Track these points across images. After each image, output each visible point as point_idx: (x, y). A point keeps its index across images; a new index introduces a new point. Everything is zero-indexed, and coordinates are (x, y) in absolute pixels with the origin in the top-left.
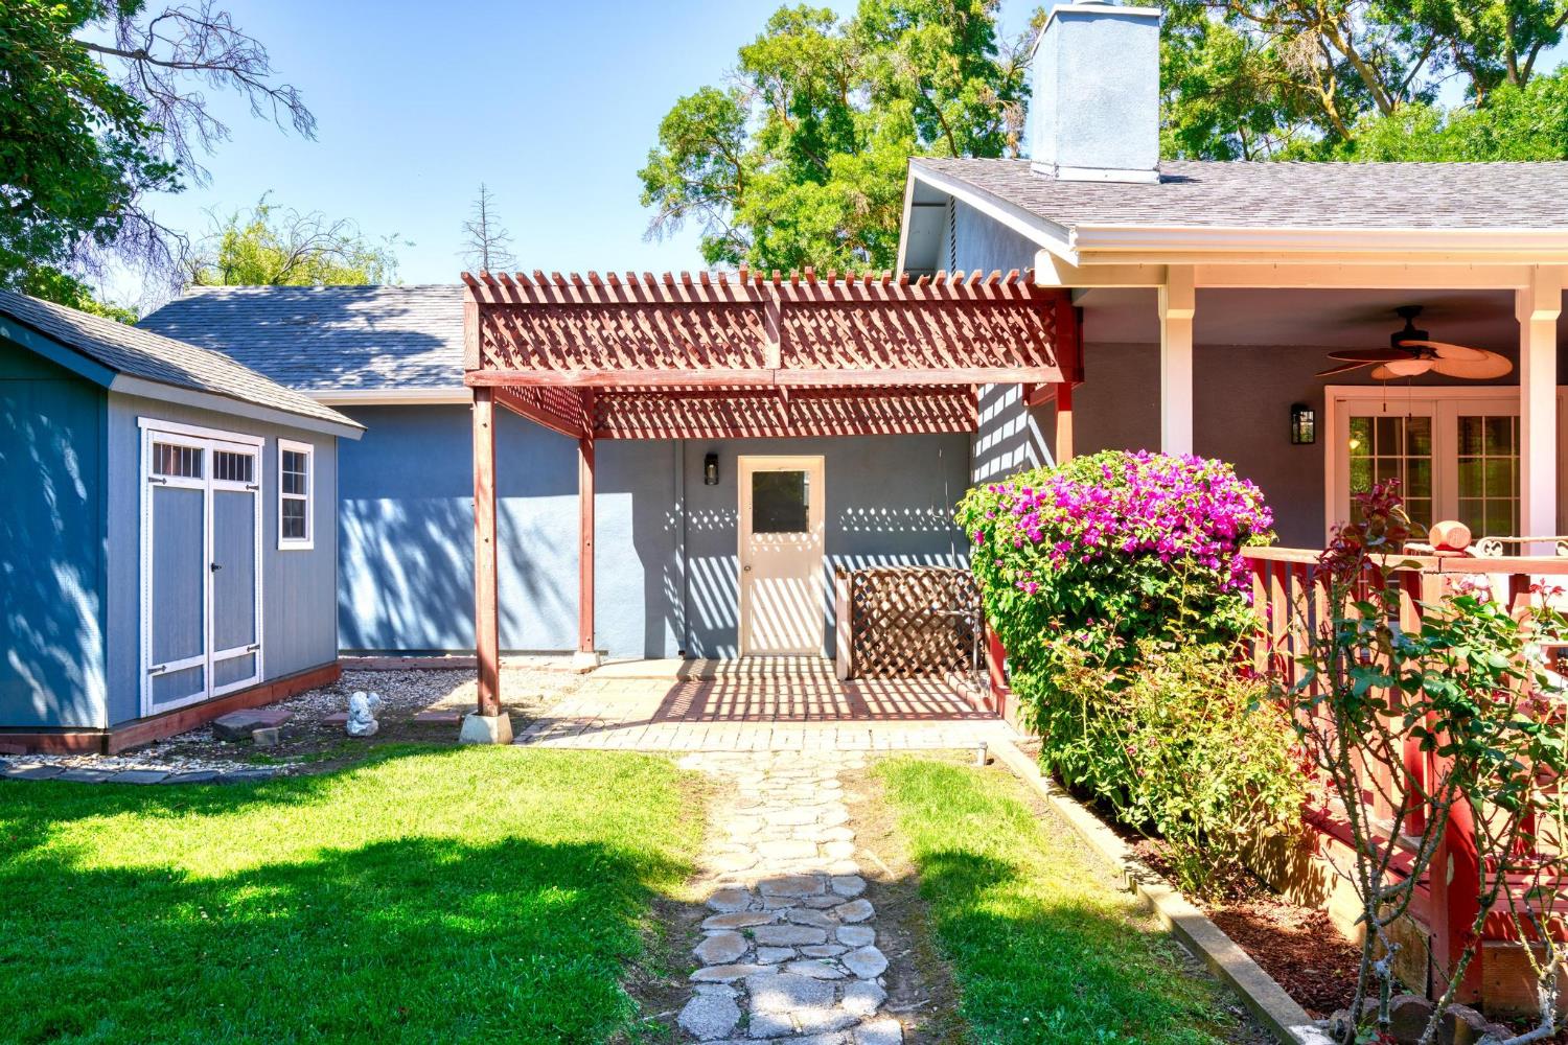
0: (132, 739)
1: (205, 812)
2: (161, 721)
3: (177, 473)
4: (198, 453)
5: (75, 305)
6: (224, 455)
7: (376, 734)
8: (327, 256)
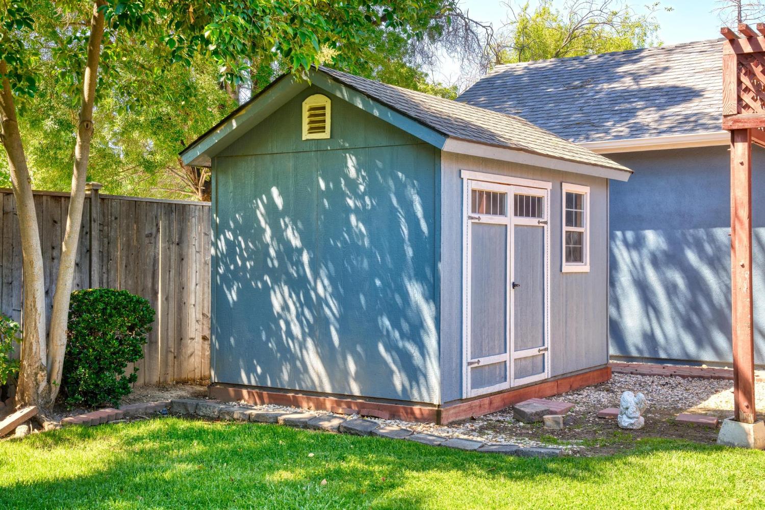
0: (457, 414)
1: (511, 477)
2: (477, 402)
3: (488, 212)
4: (503, 195)
5: (415, 88)
6: (521, 197)
7: (643, 428)
8: (598, 28)
